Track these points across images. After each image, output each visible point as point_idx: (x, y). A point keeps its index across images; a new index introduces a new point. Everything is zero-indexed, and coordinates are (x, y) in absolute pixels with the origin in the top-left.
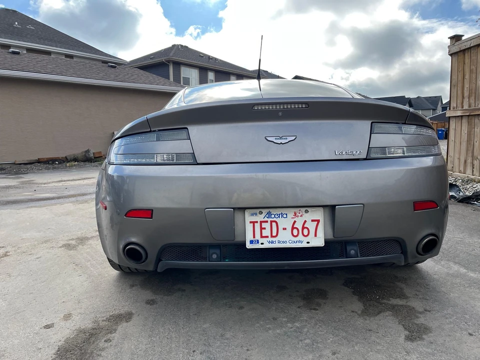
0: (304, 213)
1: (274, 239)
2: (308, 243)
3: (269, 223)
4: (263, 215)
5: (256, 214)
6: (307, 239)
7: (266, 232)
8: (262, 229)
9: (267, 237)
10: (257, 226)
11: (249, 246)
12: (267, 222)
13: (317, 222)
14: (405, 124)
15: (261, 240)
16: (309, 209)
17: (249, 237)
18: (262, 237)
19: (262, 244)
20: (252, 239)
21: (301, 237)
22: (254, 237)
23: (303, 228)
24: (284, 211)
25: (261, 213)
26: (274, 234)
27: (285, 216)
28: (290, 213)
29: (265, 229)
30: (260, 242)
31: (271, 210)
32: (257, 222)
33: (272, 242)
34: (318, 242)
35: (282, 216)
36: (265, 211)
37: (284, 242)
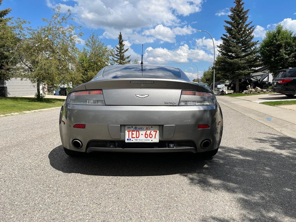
0: (151, 128)
1: (137, 139)
2: (152, 141)
5: (130, 128)
6: (151, 139)
7: (134, 136)
8: (132, 134)
9: (135, 138)
10: (130, 133)
11: (126, 141)
12: (135, 131)
13: (155, 132)
14: (197, 91)
15: (132, 139)
16: (153, 126)
17: (127, 137)
19: (132, 140)
21: (149, 138)
22: (129, 138)
23: (150, 134)
24: (142, 127)
25: (132, 127)
26: (138, 136)
27: (142, 129)
28: (145, 127)
31: (137, 126)
32: (130, 131)
34: (156, 140)
36: (134, 127)
37: (141, 140)
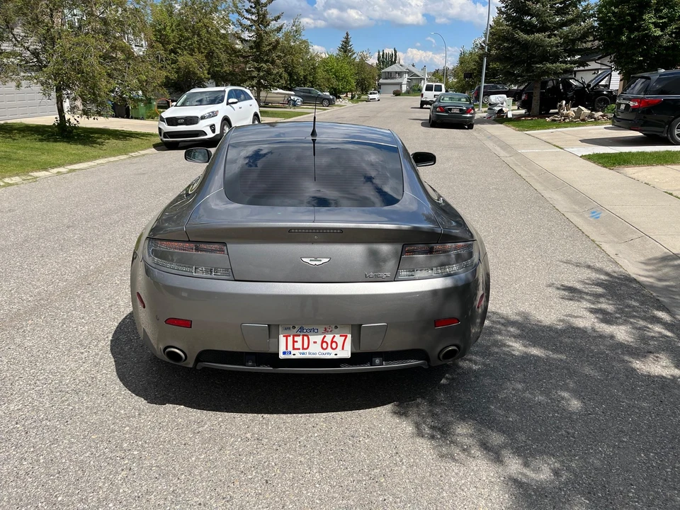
0: (333, 329)
1: (305, 351)
2: (336, 355)
3: (301, 337)
4: (296, 330)
5: (290, 328)
6: (334, 352)
7: (298, 345)
8: (294, 342)
9: (299, 349)
10: (290, 339)
11: (281, 356)
12: (299, 336)
13: (344, 338)
14: (437, 243)
15: (293, 352)
16: (338, 326)
17: (282, 348)
18: (294, 349)
19: (294, 355)
20: (285, 350)
21: (329, 350)
22: (287, 349)
23: (332, 342)
24: (315, 326)
25: (294, 327)
26: (306, 346)
27: (316, 331)
28: (321, 328)
29: (297, 342)
30: (292, 353)
31: (303, 325)
32: (290, 336)
33: (303, 354)
34: (346, 353)
35: (314, 331)
36: (297, 327)
37: (314, 354)
